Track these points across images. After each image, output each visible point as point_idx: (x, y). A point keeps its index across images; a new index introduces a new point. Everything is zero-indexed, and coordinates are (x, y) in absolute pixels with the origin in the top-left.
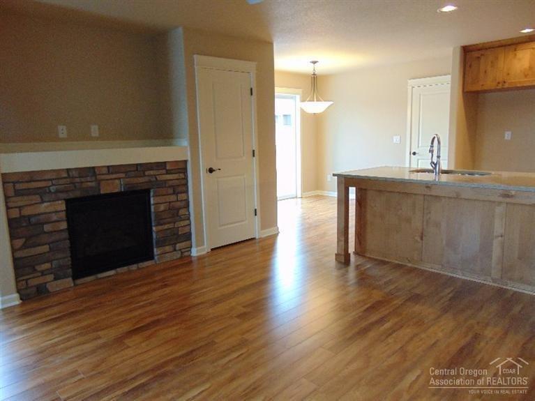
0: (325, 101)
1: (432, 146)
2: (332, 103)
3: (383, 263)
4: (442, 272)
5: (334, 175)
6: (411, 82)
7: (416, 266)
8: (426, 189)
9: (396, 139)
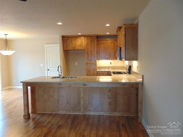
0: (12, 50)
1: (58, 69)
2: (15, 51)
3: (44, 114)
4: (66, 113)
5: (21, 82)
6: (46, 45)
7: (57, 113)
8: (59, 85)
9: (42, 65)
